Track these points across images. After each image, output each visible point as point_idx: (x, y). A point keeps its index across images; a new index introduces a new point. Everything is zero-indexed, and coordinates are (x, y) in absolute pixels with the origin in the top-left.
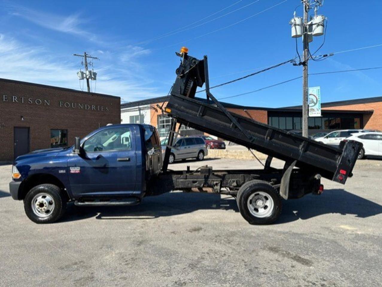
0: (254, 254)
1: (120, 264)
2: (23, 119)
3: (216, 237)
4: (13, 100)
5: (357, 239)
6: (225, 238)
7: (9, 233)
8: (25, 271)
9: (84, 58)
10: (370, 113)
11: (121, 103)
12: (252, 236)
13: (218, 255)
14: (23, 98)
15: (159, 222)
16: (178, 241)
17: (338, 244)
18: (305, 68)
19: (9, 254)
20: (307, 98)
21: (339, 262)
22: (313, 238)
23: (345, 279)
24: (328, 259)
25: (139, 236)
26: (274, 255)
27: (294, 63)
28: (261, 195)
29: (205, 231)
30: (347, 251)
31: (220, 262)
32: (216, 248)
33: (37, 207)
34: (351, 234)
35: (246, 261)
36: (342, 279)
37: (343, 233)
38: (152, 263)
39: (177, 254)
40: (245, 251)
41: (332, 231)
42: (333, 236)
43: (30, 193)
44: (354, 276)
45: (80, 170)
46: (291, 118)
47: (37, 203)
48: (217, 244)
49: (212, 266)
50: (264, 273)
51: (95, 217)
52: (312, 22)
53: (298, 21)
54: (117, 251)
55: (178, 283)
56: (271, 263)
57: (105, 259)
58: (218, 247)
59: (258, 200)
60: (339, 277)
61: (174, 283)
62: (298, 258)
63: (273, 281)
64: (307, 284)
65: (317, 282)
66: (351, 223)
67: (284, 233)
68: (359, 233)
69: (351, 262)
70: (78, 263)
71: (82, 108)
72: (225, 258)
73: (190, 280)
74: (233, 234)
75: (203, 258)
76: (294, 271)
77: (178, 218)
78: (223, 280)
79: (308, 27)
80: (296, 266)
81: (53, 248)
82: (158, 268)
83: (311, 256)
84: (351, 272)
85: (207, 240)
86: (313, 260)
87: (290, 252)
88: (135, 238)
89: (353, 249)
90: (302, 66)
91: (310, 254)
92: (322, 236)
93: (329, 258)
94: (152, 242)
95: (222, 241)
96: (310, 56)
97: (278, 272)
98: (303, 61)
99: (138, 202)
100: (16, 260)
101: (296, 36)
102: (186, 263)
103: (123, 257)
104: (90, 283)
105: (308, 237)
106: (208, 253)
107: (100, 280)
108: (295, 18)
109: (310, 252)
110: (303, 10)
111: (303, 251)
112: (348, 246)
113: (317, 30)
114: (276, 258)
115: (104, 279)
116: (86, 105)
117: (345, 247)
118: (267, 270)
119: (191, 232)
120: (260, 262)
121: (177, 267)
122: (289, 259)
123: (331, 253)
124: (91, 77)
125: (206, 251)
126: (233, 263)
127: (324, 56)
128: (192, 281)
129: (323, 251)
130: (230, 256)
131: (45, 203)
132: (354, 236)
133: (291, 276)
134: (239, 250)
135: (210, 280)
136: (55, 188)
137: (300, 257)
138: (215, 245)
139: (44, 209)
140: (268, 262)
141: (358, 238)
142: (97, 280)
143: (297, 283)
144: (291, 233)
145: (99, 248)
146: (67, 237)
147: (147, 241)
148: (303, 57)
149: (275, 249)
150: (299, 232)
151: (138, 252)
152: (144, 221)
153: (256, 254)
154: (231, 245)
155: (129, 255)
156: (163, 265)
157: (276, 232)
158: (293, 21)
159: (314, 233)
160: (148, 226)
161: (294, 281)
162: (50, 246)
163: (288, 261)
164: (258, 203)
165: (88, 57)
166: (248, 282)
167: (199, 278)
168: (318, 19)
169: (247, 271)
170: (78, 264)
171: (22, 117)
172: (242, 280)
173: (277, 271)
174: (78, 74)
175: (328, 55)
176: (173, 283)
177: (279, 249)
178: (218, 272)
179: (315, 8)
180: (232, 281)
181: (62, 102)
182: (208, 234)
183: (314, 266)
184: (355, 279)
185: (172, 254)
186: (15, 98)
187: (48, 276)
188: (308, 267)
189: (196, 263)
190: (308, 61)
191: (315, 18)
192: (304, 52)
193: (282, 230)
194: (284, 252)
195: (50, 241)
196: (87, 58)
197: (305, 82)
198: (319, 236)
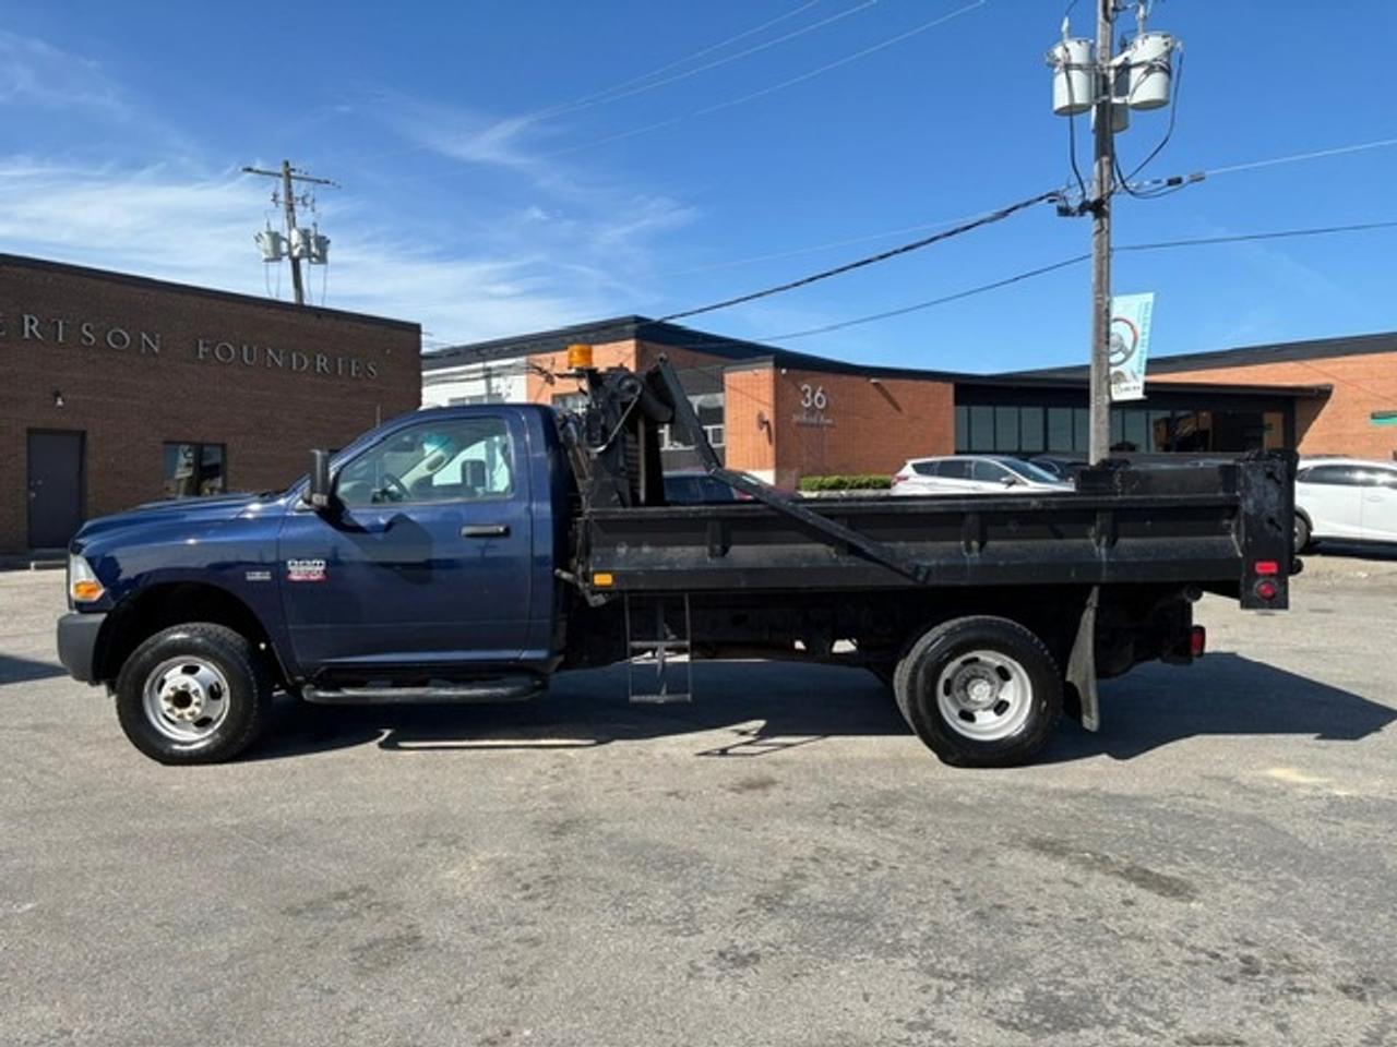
0: (981, 862)
1: (506, 897)
2: (60, 403)
3: (833, 807)
4: (23, 333)
5: (1338, 814)
6: (865, 812)
7: (64, 798)
8: (159, 922)
9: (282, 181)
10: (1318, 396)
11: (425, 350)
12: (960, 804)
13: (853, 865)
14: (60, 323)
15: (613, 758)
16: (698, 822)
17: (1273, 829)
18: (1102, 224)
19: (85, 868)
20: (1108, 334)
21: (1287, 885)
22: (1179, 809)
23: (1322, 940)
24: (1246, 875)
25: (554, 805)
26: (1054, 864)
27: (1062, 204)
28: (984, 664)
29: (787, 789)
30: (1310, 850)
31: (864, 887)
32: (840, 844)
33: (166, 705)
34: (1312, 798)
35: (958, 883)
36: (1309, 939)
37: (1284, 794)
38: (622, 893)
39: (705, 864)
40: (946, 852)
41: (1245, 787)
42: (1252, 804)
43: (139, 654)
44: (1349, 930)
45: (325, 572)
46: (1039, 411)
47: (166, 691)
48: (839, 829)
49: (838, 902)
50: (1029, 924)
51: (374, 744)
52: (1126, 59)
53: (1077, 52)
54: (484, 855)
55: (729, 956)
56: (1048, 891)
57: (447, 880)
58: (845, 839)
59: (973, 682)
60: (1297, 932)
61: (716, 954)
62: (1140, 875)
63: (1069, 949)
64: (1189, 955)
65: (1224, 949)
66: (1304, 760)
67: (1075, 796)
68: (1341, 793)
69: (1332, 887)
70: (351, 894)
71: (280, 363)
72: (879, 874)
73: (771, 945)
74: (891, 799)
75: (802, 877)
76: (1136, 916)
77: (678, 744)
78: (888, 945)
79: (1112, 73)
80: (1140, 900)
81: (246, 844)
82: (648, 910)
83: (1183, 866)
84: (1338, 918)
85: (801, 818)
86: (1197, 882)
87: (1108, 854)
88: (538, 812)
89: (1331, 844)
90: (1089, 214)
91: (1179, 859)
92: (1211, 804)
93: (1252, 873)
94: (604, 824)
95: (858, 822)
96: (1118, 181)
97: (1079, 920)
98: (1092, 197)
99: (537, 688)
100: (115, 887)
101: (1072, 110)
102: (744, 894)
103: (510, 874)
104: (410, 958)
105: (1162, 806)
106: (815, 860)
107: (447, 944)
108: (1066, 41)
109: (1181, 854)
110: (1096, 15)
111: (1154, 850)
112: (1308, 832)
113: (1146, 88)
114: (1064, 874)
115: (456, 941)
116: (294, 356)
117: (1301, 838)
118: (1038, 914)
119: (740, 792)
120: (1007, 888)
121: (714, 905)
122: (1110, 878)
123: (1256, 857)
124: (307, 253)
125: (808, 851)
126: (912, 891)
127: (1171, 183)
128: (778, 948)
129: (1224, 852)
130: (895, 868)
131: (196, 692)
132: (1323, 804)
133: (1128, 932)
134: (923, 849)
135: (843, 944)
136: (231, 639)
137: (1147, 872)
138: (834, 832)
139: (192, 714)
140: (1039, 890)
141: (1337, 808)
142: (434, 946)
143: (1154, 955)
144: (1100, 796)
145: (414, 844)
146: (288, 811)
147: (585, 821)
148: (1095, 185)
149: (1053, 844)
150: (1128, 793)
151: (559, 857)
152: (557, 756)
153: (989, 862)
154: (892, 832)
155: (532, 865)
156: (662, 898)
157: (1044, 793)
158: (1059, 52)
159: (1182, 794)
160: (574, 772)
161: (1144, 946)
162: (232, 837)
163: (1109, 882)
164: (975, 690)
165: (296, 178)
166: (980, 949)
167: (801, 940)
168: (1148, 48)
169: (967, 917)
170: (353, 897)
171: (57, 395)
172: (958, 945)
173: (1075, 916)
174: (258, 240)
175: (1185, 179)
176: (711, 956)
177: (1065, 845)
178: (866, 921)
179: (1138, 8)
180: (922, 948)
181: (208, 342)
182: (800, 799)
183: (1205, 901)
184: (1357, 939)
185: (688, 862)
186: (31, 322)
187: (249, 936)
188: (1184, 906)
189: (779, 893)
190: (1113, 197)
191: (1139, 42)
192: (1096, 167)
193: (1065, 786)
194: (1087, 855)
195: (229, 822)
196: (293, 181)
197: (1100, 274)
198: (1202, 802)
